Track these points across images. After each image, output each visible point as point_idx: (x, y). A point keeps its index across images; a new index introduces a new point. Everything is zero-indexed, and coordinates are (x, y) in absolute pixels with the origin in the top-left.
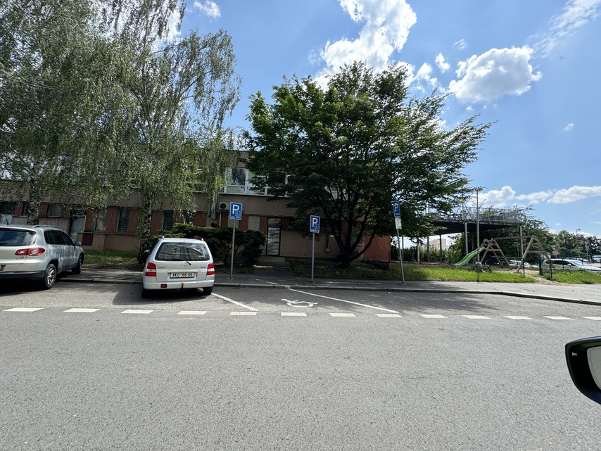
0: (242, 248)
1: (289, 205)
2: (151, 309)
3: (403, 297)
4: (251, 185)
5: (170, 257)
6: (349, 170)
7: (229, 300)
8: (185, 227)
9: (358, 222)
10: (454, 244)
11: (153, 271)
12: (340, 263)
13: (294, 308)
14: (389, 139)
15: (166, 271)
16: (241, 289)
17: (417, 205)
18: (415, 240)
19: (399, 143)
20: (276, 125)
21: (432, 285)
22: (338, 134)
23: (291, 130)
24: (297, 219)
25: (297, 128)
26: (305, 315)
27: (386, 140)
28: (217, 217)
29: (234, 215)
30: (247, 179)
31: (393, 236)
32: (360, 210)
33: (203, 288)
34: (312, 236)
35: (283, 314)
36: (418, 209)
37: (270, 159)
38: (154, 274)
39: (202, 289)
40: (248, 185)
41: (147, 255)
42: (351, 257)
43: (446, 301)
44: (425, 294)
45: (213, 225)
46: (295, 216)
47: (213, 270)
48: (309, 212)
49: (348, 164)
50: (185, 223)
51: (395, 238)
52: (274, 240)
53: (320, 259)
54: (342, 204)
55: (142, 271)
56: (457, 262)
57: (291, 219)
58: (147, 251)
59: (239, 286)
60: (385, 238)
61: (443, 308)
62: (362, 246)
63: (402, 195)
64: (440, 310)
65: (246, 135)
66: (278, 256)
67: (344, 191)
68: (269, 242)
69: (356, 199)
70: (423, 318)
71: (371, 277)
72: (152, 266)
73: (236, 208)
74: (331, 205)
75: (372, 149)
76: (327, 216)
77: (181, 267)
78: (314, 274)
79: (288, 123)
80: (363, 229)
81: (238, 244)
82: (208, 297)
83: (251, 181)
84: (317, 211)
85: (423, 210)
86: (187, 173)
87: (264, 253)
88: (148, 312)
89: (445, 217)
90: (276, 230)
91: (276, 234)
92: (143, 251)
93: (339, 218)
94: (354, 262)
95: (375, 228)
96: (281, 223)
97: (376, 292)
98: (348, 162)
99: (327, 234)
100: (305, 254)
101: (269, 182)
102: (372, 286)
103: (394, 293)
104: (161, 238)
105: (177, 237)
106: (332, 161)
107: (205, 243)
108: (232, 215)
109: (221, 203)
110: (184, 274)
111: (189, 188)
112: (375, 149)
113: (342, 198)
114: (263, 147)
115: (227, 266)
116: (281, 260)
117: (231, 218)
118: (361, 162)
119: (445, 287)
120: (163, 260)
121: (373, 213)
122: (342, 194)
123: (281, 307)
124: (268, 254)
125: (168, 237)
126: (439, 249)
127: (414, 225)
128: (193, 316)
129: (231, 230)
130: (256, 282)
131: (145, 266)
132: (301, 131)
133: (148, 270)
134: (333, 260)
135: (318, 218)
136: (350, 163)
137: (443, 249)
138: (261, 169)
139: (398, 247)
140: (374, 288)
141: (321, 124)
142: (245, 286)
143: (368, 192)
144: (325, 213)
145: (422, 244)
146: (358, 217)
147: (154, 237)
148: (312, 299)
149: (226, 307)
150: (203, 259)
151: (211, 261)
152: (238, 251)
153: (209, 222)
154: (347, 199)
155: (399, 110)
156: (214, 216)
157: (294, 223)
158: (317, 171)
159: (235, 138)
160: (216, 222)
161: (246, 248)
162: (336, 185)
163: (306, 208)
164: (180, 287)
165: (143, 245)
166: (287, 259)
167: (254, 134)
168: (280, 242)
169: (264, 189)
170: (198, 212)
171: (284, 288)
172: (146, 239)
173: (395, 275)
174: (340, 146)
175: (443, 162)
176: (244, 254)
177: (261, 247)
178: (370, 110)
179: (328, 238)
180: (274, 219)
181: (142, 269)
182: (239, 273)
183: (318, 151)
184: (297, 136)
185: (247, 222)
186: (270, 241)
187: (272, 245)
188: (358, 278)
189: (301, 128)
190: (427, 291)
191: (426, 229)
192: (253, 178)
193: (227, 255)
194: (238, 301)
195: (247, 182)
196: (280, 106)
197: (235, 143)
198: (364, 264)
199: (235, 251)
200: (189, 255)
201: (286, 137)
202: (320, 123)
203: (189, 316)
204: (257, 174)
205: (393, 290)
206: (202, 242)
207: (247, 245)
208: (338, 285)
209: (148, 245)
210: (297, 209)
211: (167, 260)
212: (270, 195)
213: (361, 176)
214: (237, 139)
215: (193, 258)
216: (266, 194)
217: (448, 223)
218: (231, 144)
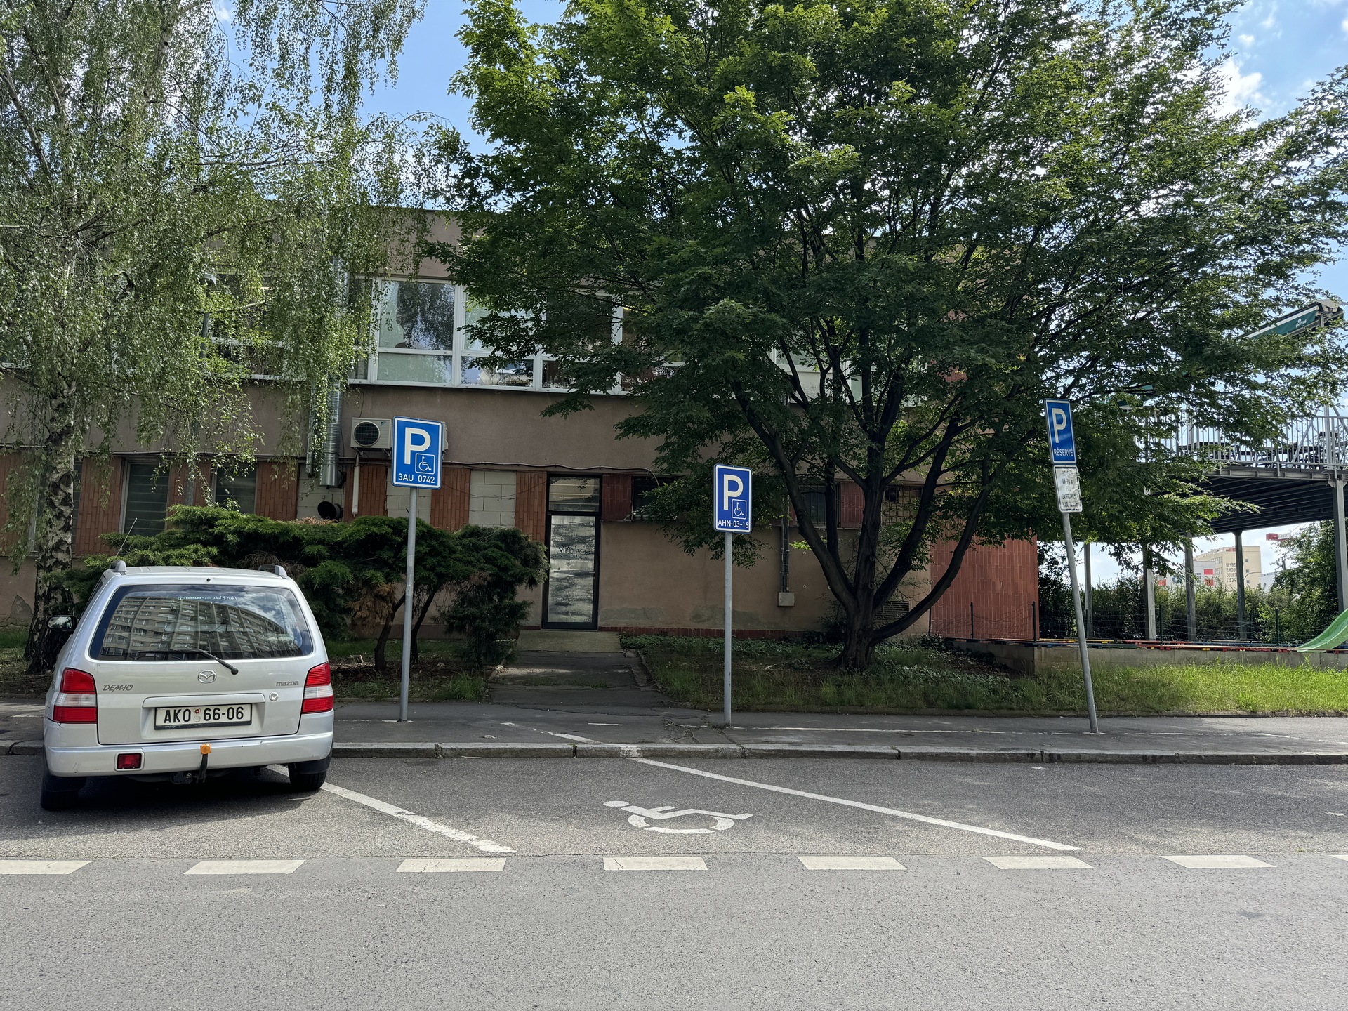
0: (445, 599)
1: (630, 427)
2: (77, 856)
3: (1093, 784)
4: (479, 349)
5: (153, 644)
6: (864, 277)
7: (392, 810)
8: (210, 522)
9: (905, 487)
10: (1291, 565)
11: (85, 701)
12: (836, 651)
13: (657, 836)
14: (1026, 150)
15: (135, 700)
16: (443, 765)
17: (1144, 413)
18: (1137, 557)
19: (1067, 166)
20: (566, 106)
21: (1210, 735)
22: (818, 135)
23: (630, 124)
24: (662, 479)
25: (654, 113)
26: (697, 864)
27: (1014, 155)
28: (343, 480)
29: (408, 470)
30: (460, 320)
31: (1049, 537)
32: (912, 440)
33: (291, 766)
34: (722, 545)
35: (610, 864)
36: (1148, 428)
37: (550, 241)
38: (89, 715)
39: (285, 771)
40: (465, 347)
41: (61, 638)
42: (878, 625)
43: (1267, 799)
44: (1181, 769)
45: (326, 510)
46: (654, 470)
47: (326, 691)
48: (709, 450)
49: (860, 256)
50: (211, 507)
51: (1057, 549)
52: (575, 565)
53: (756, 635)
54: (838, 419)
55: (42, 701)
56: (1306, 637)
57: (641, 482)
58: (61, 620)
59: (434, 754)
60: (1015, 547)
61: (1254, 826)
62: (920, 582)
63: (1079, 373)
64: (1243, 837)
65: (450, 147)
66: (592, 625)
67: (846, 367)
68: (554, 574)
69: (895, 396)
70: (1179, 868)
71: (961, 707)
72: (81, 682)
73: (417, 440)
74: (796, 420)
75: (955, 191)
76: (779, 465)
77: (199, 683)
78: (735, 694)
79: (616, 95)
80: (923, 516)
81: (429, 582)
82: (310, 804)
83: (476, 333)
84: (741, 448)
85: (1167, 435)
86: (215, 304)
87: (534, 617)
88: (67, 867)
89: (1256, 460)
90: (582, 526)
91: (583, 540)
92: (45, 622)
93: (828, 471)
94: (892, 647)
95: (970, 508)
96: (599, 496)
97: (986, 768)
98: (860, 245)
99: (783, 536)
100: (697, 617)
101: (547, 336)
102: (969, 740)
103: (1058, 769)
104: (114, 567)
105: (180, 562)
106: (798, 247)
107: (291, 584)
108: (403, 468)
109: (357, 422)
110: (211, 710)
111: (223, 363)
112: (970, 191)
113: (837, 391)
114: (518, 197)
115: (389, 672)
116: (603, 644)
117: (396, 479)
118: (914, 247)
119: (1259, 741)
120: (125, 656)
121: (963, 448)
122: (839, 380)
123: (603, 834)
124: (552, 618)
125: (143, 562)
126: (1231, 586)
127: (1131, 496)
128: (250, 881)
129: (399, 528)
130: (505, 734)
131: (50, 680)
132: (671, 126)
133: (63, 700)
134: (810, 638)
135: (743, 476)
136: (869, 251)
137: (1251, 585)
138: (515, 285)
139: (1066, 581)
140: (974, 751)
141: (750, 96)
142: (458, 754)
143: (944, 367)
144: (773, 453)
145: (1164, 568)
146: (902, 467)
147: (90, 562)
148: (726, 800)
149: (382, 839)
150: (285, 651)
151: (318, 655)
152: (432, 611)
153: (310, 499)
154: (858, 396)
155: (1063, 32)
156: (329, 475)
157: (653, 498)
158: (738, 288)
159: (405, 156)
160: (337, 499)
161: (464, 600)
162: (813, 342)
163: (699, 437)
164: (195, 764)
165: (47, 598)
166: (628, 636)
167: (481, 145)
168: (596, 573)
169: (530, 365)
170: (262, 461)
171: (614, 755)
172: (58, 571)
173: (1061, 695)
174: (829, 187)
175: (1243, 241)
176: (455, 622)
177: (523, 593)
178: (947, 34)
179: (784, 557)
180: (573, 483)
181: (39, 694)
182: (436, 700)
183: (740, 207)
184: (655, 149)
185: (465, 495)
186: (558, 568)
187: (566, 583)
188: (910, 711)
189: (672, 112)
190: (1188, 760)
191: (1177, 510)
192: (484, 320)
193: (387, 629)
194: (432, 815)
195: (459, 338)
196: (581, 29)
197: (407, 177)
198: (934, 654)
199: (420, 612)
200: (228, 635)
201: (611, 151)
202: (744, 93)
203: (230, 881)
204: (498, 305)
205: (1052, 759)
206: (282, 582)
207: (466, 585)
208: (831, 738)
209: (67, 596)
210: (660, 440)
211: (141, 656)
212: (553, 389)
213: (913, 303)
214: (412, 161)
215: (246, 648)
216: (537, 384)
217: (1265, 482)
218: (388, 181)
